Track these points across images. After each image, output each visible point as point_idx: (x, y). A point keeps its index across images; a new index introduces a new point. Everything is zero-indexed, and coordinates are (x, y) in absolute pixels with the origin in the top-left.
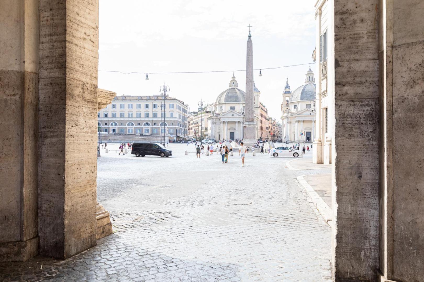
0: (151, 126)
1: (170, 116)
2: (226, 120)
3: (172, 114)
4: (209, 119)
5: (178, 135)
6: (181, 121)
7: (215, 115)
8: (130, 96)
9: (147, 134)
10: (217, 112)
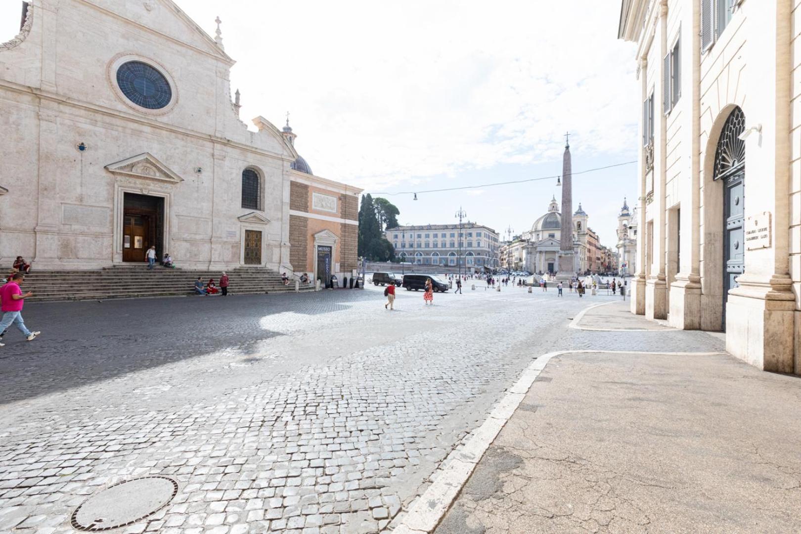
0: (457, 256)
1: (477, 246)
2: (543, 249)
3: (479, 244)
4: (523, 248)
5: (486, 266)
6: (490, 250)
7: (530, 244)
8: (435, 225)
9: (452, 265)
10: (533, 240)
